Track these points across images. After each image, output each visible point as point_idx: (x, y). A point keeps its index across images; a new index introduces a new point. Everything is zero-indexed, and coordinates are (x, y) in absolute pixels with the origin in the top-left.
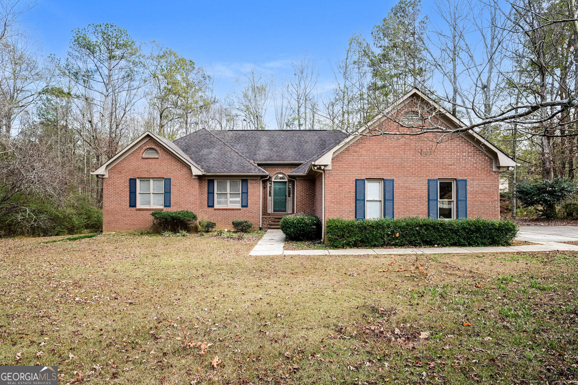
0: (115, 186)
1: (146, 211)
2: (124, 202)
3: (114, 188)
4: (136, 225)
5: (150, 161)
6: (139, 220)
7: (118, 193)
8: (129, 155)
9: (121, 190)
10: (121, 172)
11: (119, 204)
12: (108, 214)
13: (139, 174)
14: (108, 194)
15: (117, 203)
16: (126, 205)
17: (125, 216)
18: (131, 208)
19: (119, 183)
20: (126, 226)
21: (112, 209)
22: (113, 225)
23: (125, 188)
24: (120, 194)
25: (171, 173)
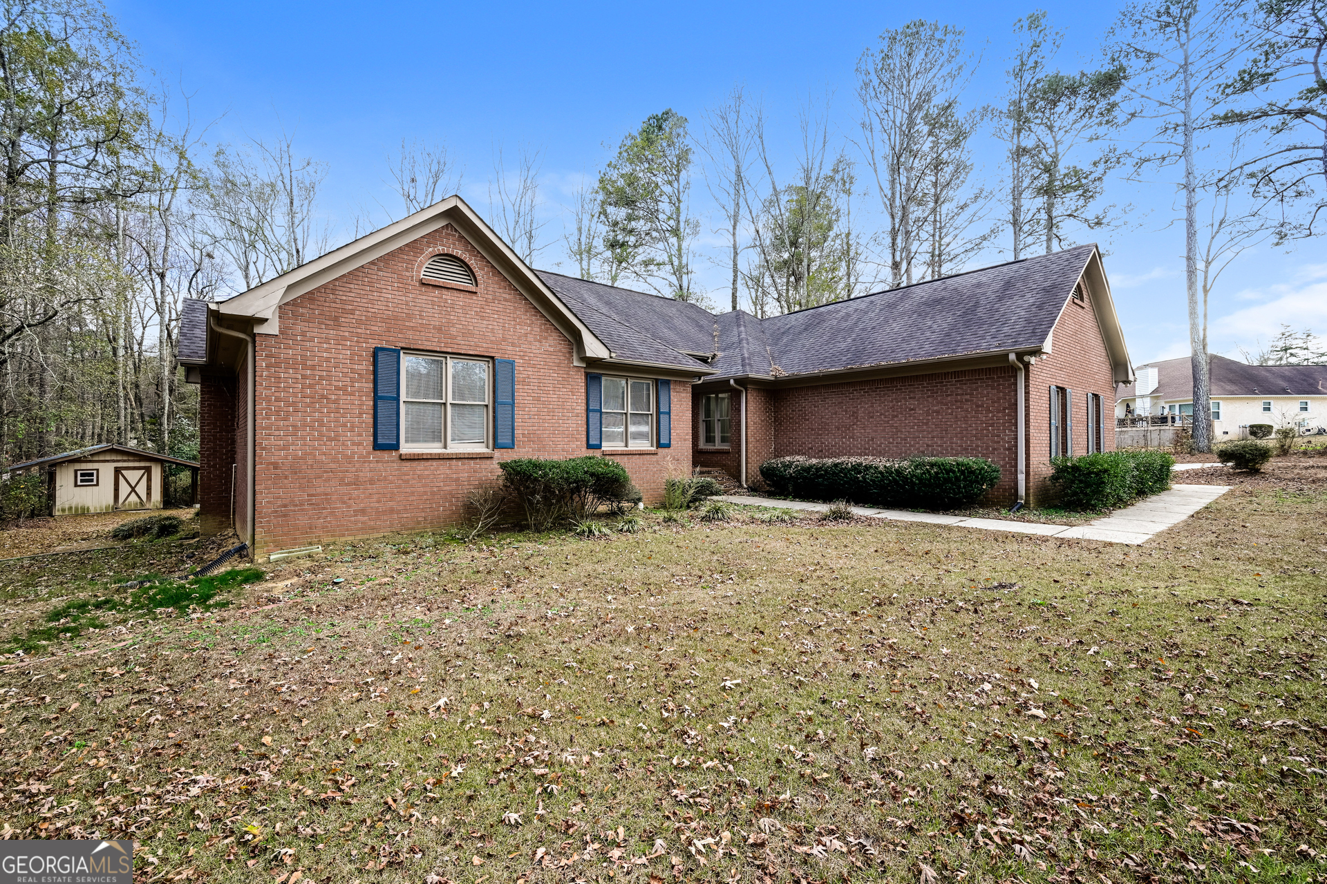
0: (313, 368)
1: (435, 463)
2: (352, 431)
3: (304, 377)
4: (398, 512)
5: (447, 295)
6: (413, 493)
7: (323, 397)
8: (372, 263)
9: (337, 388)
10: (336, 319)
11: (330, 439)
12: (277, 476)
13: (410, 334)
14: (278, 400)
15: (321, 435)
16: (359, 444)
17: (356, 483)
18: (378, 453)
19: (328, 360)
20: (360, 518)
21: (296, 457)
22: (303, 521)
23: (353, 381)
24: (336, 401)
25: (513, 345)
